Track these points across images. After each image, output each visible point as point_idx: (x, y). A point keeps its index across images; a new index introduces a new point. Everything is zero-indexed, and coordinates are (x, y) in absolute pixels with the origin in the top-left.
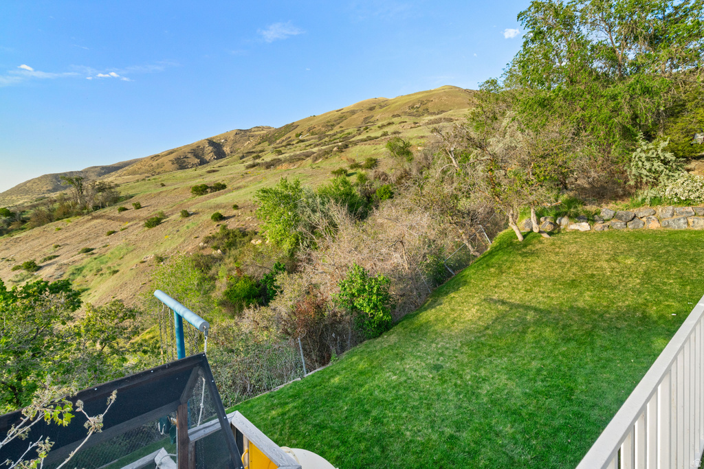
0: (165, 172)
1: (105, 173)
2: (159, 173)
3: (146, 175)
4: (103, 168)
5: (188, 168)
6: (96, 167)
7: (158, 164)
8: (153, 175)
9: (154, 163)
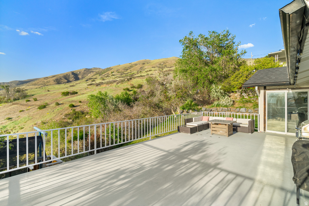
0: (50, 85)
1: (20, 84)
2: (47, 85)
3: (41, 86)
4: (20, 81)
5: (61, 84)
6: (16, 81)
7: (47, 81)
8: (44, 86)
9: (45, 81)
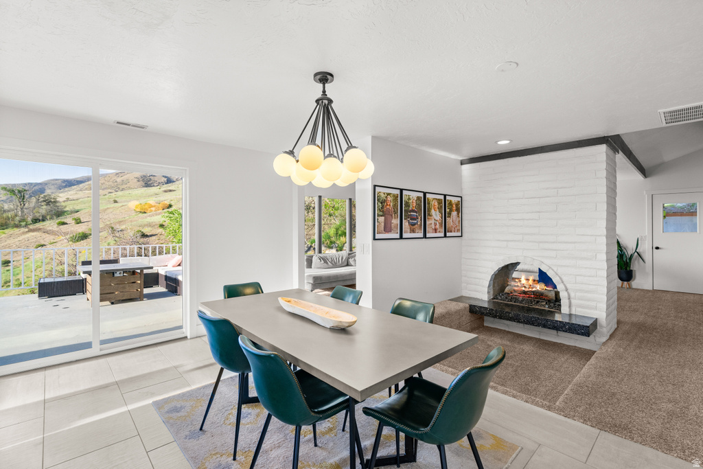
0: (130, 188)
1: (66, 187)
2: (123, 190)
3: (110, 191)
4: (64, 181)
5: (154, 186)
6: (57, 180)
7: (123, 181)
8: (117, 191)
9: (119, 180)
